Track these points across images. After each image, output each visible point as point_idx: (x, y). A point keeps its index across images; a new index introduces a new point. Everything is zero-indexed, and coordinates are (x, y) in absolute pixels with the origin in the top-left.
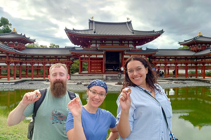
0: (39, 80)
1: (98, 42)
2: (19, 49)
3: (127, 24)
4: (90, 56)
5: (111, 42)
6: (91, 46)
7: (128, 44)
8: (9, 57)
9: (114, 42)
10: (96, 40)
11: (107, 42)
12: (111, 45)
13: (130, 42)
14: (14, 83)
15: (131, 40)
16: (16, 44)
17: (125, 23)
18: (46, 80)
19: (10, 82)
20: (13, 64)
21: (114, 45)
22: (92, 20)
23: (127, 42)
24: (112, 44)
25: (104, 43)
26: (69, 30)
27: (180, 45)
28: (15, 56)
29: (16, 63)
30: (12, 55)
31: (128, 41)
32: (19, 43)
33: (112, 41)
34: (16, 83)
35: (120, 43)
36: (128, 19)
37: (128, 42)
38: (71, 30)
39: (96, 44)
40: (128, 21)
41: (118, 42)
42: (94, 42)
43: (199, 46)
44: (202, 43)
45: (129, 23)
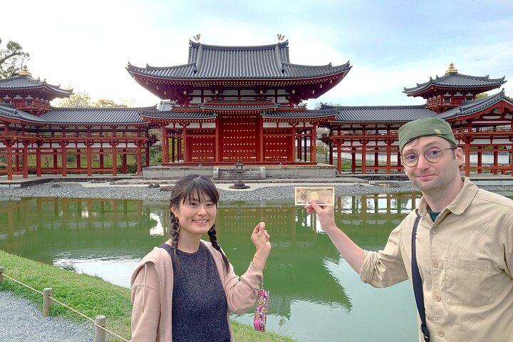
0: (76, 179)
1: (207, 92)
2: (35, 113)
3: (277, 48)
4: (186, 125)
5: (235, 93)
6: (191, 102)
7: (276, 96)
8: (10, 129)
9: (243, 92)
10: (203, 89)
11: (226, 93)
12: (236, 99)
13: (280, 92)
14: (19, 185)
15: (281, 88)
16: (30, 101)
17: (272, 48)
18: (91, 179)
19: (12, 183)
20: (21, 145)
21: (242, 99)
22: (197, 42)
23: (272, 92)
24: (239, 96)
25: (220, 96)
26: (137, 68)
27: (408, 96)
28: (24, 127)
29: (26, 142)
30: (19, 126)
31: (276, 89)
32: (35, 97)
33: (239, 89)
34: (24, 185)
35: (256, 94)
36: (279, 38)
37: (276, 92)
38: (141, 69)
39: (202, 96)
40: (281, 42)
41: (252, 92)
42: (199, 92)
43: (447, 98)
44: (453, 90)
45: (284, 46)
